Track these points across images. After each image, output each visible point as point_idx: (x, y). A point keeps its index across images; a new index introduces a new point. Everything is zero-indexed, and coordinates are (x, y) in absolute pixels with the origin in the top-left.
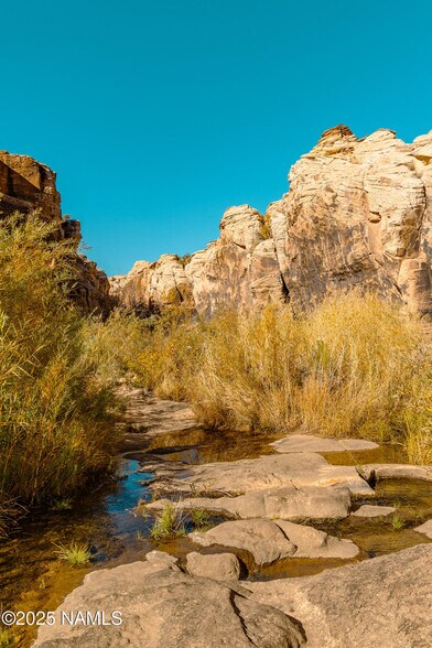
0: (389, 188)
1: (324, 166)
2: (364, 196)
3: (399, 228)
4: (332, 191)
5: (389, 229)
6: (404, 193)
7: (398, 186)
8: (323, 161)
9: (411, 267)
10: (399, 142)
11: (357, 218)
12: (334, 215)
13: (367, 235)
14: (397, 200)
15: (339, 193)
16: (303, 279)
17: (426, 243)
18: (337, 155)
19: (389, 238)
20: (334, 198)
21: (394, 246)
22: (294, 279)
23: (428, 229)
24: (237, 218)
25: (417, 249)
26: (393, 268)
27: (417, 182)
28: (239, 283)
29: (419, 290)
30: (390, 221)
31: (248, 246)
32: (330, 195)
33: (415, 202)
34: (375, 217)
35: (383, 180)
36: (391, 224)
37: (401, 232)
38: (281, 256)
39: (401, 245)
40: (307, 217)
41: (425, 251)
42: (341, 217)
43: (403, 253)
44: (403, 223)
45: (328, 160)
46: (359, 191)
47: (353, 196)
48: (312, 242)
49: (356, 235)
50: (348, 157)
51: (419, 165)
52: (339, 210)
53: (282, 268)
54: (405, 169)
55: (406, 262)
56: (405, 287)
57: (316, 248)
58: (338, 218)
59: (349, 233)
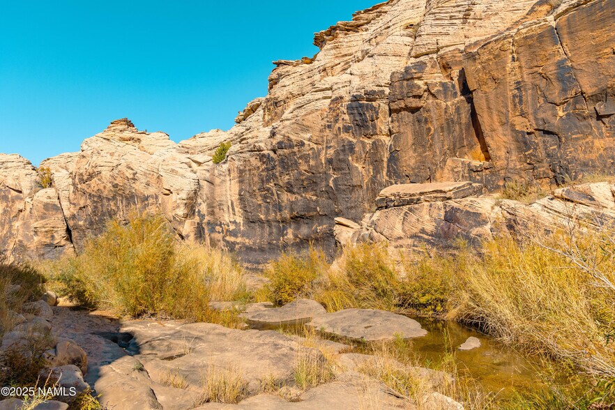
0: (177, 176)
1: (118, 148)
2: (158, 177)
3: (185, 202)
4: (132, 169)
5: (178, 201)
6: (187, 181)
7: (183, 176)
8: (117, 144)
9: (191, 225)
10: (171, 143)
11: (152, 191)
12: (133, 185)
13: (160, 202)
14: (183, 184)
15: (138, 171)
16: (91, 223)
17: (199, 211)
18: (129, 142)
19: (178, 207)
20: (134, 174)
21: (181, 211)
22: (81, 223)
23: (201, 204)
24: (9, 165)
25: (194, 214)
26: (180, 224)
27: (194, 176)
28: (10, 222)
29: (196, 238)
30: (179, 196)
31: (26, 192)
32: (131, 172)
33: (194, 187)
34: (167, 192)
35: (173, 171)
36: (180, 199)
37: (186, 204)
38: (65, 204)
39: (186, 212)
40: (105, 181)
41: (199, 215)
42: (139, 187)
43: (186, 216)
44: (187, 199)
45: (122, 144)
46: (155, 174)
47: (150, 176)
48: (109, 200)
49: (151, 201)
50: (136, 144)
51: (194, 166)
52: (138, 183)
53: (67, 213)
54: (186, 166)
55: (188, 222)
56: (188, 236)
57: (112, 204)
58: (136, 188)
59: (146, 198)
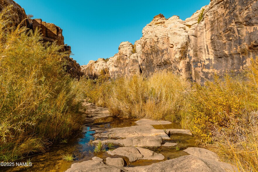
0: (176, 36)
1: (155, 28)
2: (168, 39)
3: (180, 50)
4: (157, 37)
5: (176, 50)
6: (182, 38)
7: (180, 35)
8: (154, 26)
9: (184, 63)
10: (180, 20)
11: (165, 46)
12: (158, 45)
13: (169, 52)
14: (179, 40)
15: (159, 37)
16: (147, 67)
17: (189, 55)
18: (159, 24)
19: (176, 53)
20: (158, 39)
21: (178, 56)
22: (144, 67)
23: (190, 50)
24: (124, 46)
25: (186, 57)
26: (177, 63)
27: (186, 34)
28: (125, 68)
29: (186, 71)
30: (177, 47)
31: (128, 56)
32: (156, 38)
33: (185, 41)
34: (172, 46)
35: (174, 33)
36: (177, 48)
37: (180, 51)
38: (139, 59)
39: (180, 56)
40: (149, 46)
41: (189, 58)
42: (160, 46)
43: (181, 58)
44: (181, 48)
45: (156, 26)
46: (166, 37)
47: (164, 38)
48: (150, 54)
49: (165, 52)
50: (163, 25)
51: (187, 28)
52: (159, 43)
53: (140, 63)
54: (182, 29)
55: (182, 61)
56: (181, 70)
57: (151, 56)
58: (159, 46)
59: (163, 51)
